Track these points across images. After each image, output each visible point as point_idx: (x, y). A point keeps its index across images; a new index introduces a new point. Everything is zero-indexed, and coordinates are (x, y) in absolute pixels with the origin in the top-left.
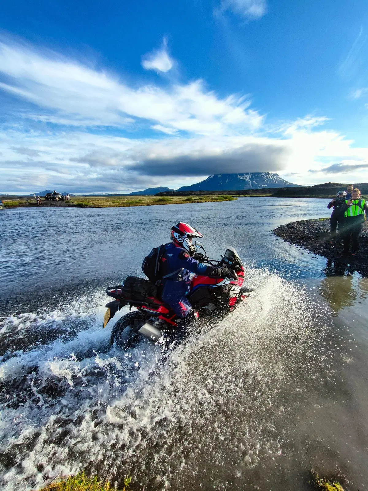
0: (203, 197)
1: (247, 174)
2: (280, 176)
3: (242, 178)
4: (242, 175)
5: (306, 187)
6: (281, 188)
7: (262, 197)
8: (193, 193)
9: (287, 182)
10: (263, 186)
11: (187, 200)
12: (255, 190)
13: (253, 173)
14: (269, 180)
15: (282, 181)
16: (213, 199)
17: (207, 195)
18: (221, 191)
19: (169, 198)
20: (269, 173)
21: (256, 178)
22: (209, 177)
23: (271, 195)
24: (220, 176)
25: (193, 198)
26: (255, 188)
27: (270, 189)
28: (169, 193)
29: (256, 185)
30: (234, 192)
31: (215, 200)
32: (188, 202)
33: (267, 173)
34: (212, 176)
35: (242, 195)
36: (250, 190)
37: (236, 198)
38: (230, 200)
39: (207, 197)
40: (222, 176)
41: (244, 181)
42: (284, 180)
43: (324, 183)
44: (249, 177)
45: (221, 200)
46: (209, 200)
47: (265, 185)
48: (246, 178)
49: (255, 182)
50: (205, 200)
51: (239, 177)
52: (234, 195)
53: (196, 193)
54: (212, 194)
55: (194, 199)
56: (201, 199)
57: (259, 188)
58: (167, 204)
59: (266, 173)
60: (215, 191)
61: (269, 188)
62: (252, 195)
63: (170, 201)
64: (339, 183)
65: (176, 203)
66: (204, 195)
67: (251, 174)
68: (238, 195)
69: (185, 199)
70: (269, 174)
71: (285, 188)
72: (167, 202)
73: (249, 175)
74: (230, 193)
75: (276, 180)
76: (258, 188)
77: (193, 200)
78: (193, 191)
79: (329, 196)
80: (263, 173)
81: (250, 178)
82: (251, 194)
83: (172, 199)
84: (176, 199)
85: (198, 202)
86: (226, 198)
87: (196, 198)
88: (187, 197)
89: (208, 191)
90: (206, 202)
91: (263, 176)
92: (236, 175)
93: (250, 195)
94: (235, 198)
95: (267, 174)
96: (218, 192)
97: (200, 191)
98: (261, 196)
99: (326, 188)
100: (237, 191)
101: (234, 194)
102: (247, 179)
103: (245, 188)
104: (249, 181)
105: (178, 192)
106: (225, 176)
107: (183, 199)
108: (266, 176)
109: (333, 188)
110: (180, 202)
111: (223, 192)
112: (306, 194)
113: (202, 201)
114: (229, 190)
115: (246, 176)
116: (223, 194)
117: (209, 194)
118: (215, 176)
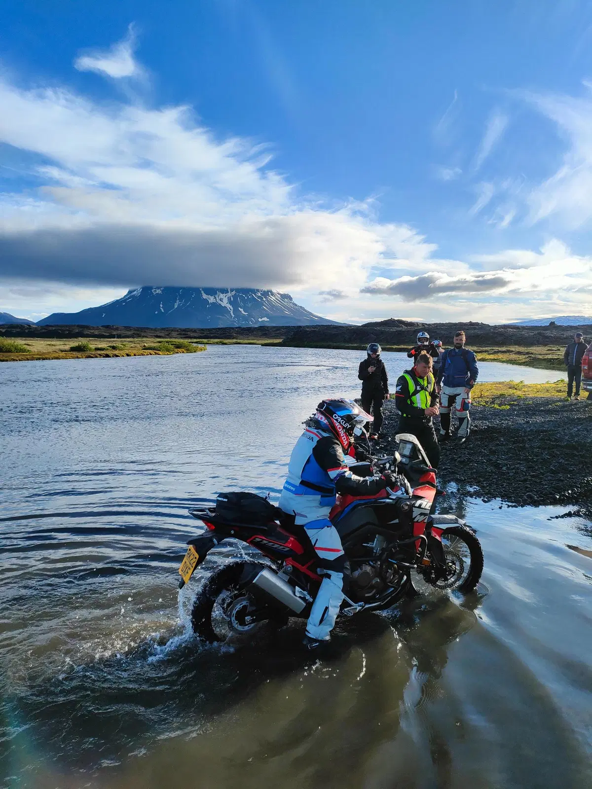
0: (117, 342)
1: (224, 291)
2: (295, 301)
3: (211, 299)
4: (211, 291)
5: (351, 326)
6: (300, 327)
7: (263, 345)
8: (86, 332)
9: (311, 314)
10: (260, 320)
11: (73, 349)
12: (244, 329)
13: (238, 290)
14: (272, 307)
15: (301, 311)
16: (145, 348)
17: (128, 337)
18: (163, 329)
19: (20, 342)
20: (271, 292)
21: (242, 299)
22: (130, 292)
23: (281, 341)
24: (159, 291)
25: (93, 344)
26: (244, 324)
27: (278, 329)
28: (14, 331)
29: (245, 318)
30: (195, 331)
31: (150, 351)
32: (79, 355)
33: (268, 291)
34: (138, 289)
35: (216, 340)
36: (233, 328)
37: (203, 346)
38: (189, 351)
39: (128, 344)
40: (162, 291)
41: (217, 308)
42: (306, 311)
43: (383, 320)
44: (229, 299)
45: (168, 350)
46: (135, 352)
47: (265, 319)
48: (221, 300)
49: (241, 310)
50: (127, 352)
51: (205, 296)
52: (195, 340)
53: (96, 332)
54: (139, 336)
55: (93, 347)
56: (114, 348)
57: (253, 326)
58: (14, 360)
59: (264, 291)
60: (148, 328)
61: (274, 325)
62: (239, 341)
63: (24, 351)
64: (409, 320)
65: (42, 357)
66: (119, 336)
67: (232, 290)
68: (205, 341)
69: (67, 347)
70: (272, 294)
71: (307, 327)
72: (13, 355)
73: (229, 294)
74: (185, 333)
75: (288, 308)
76: (251, 324)
77: (90, 350)
78: (87, 327)
79: (395, 347)
80: (258, 290)
81: (230, 302)
82: (237, 339)
83: (28, 348)
84: (38, 345)
85: (107, 356)
86: (178, 346)
87: (100, 346)
88: (74, 343)
89: (127, 328)
90: (128, 355)
91: (259, 297)
92: (197, 290)
93: (234, 341)
94: (200, 346)
95: (266, 294)
96: (155, 330)
97: (107, 327)
98: (258, 342)
99: (387, 329)
100: (202, 330)
101: (195, 338)
102: (225, 303)
103: (221, 325)
104: (229, 306)
105: (42, 328)
106: (171, 292)
107: (62, 347)
108: (266, 298)
109: (401, 331)
110: (56, 355)
111: (168, 332)
112: (350, 341)
113: (116, 352)
114: (184, 327)
115: (222, 296)
116: (169, 335)
117: (132, 336)
118: (146, 290)
